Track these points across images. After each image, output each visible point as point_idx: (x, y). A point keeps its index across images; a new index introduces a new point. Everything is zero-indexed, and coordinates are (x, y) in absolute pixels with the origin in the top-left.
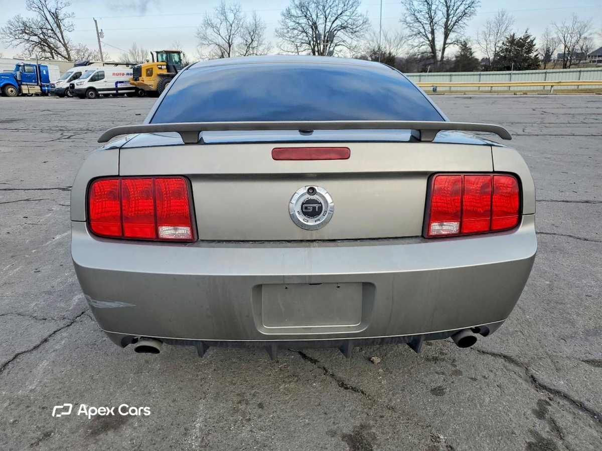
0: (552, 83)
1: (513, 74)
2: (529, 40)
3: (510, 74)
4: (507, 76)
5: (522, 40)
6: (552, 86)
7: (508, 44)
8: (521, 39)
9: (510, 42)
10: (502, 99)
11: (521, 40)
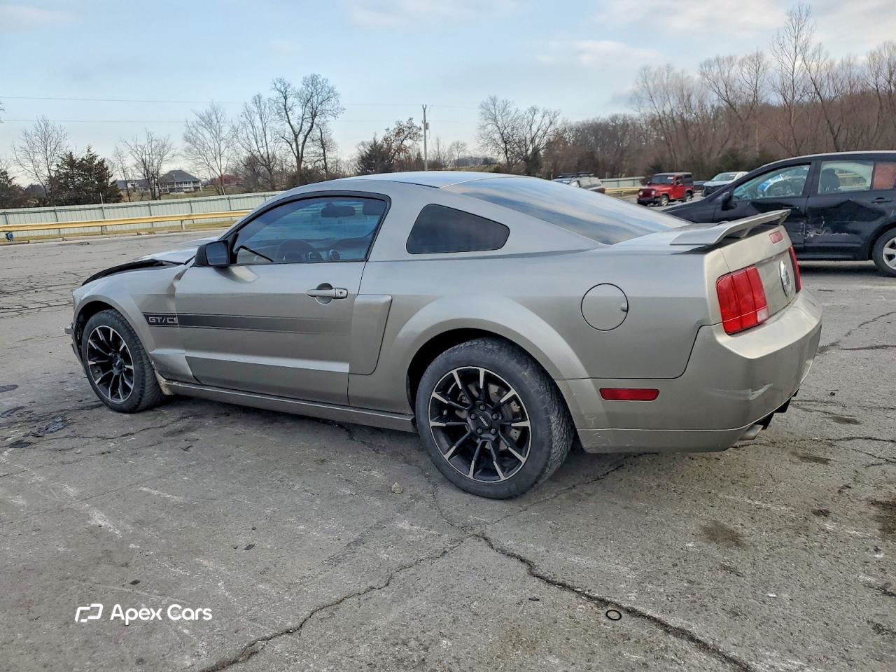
0: (181, 216)
1: (105, 208)
2: (96, 162)
3: (101, 208)
4: (97, 211)
5: (86, 161)
6: (182, 221)
7: (66, 167)
8: (83, 159)
9: (68, 164)
10: (75, 246)
11: (84, 162)
